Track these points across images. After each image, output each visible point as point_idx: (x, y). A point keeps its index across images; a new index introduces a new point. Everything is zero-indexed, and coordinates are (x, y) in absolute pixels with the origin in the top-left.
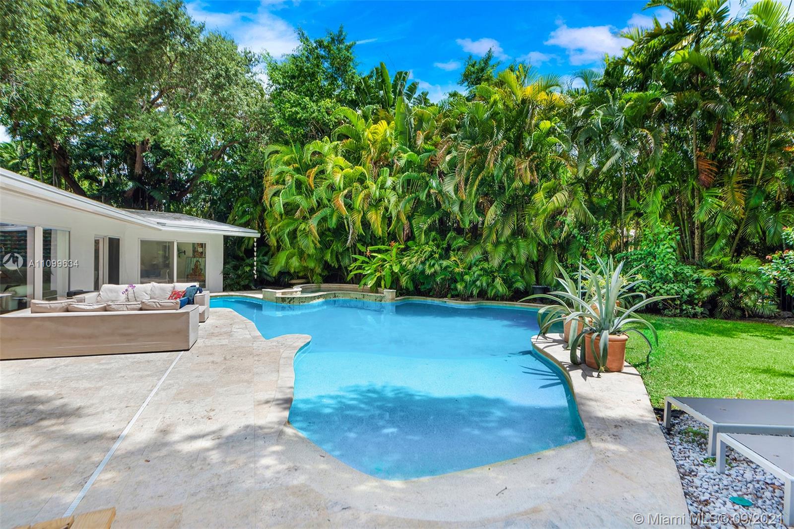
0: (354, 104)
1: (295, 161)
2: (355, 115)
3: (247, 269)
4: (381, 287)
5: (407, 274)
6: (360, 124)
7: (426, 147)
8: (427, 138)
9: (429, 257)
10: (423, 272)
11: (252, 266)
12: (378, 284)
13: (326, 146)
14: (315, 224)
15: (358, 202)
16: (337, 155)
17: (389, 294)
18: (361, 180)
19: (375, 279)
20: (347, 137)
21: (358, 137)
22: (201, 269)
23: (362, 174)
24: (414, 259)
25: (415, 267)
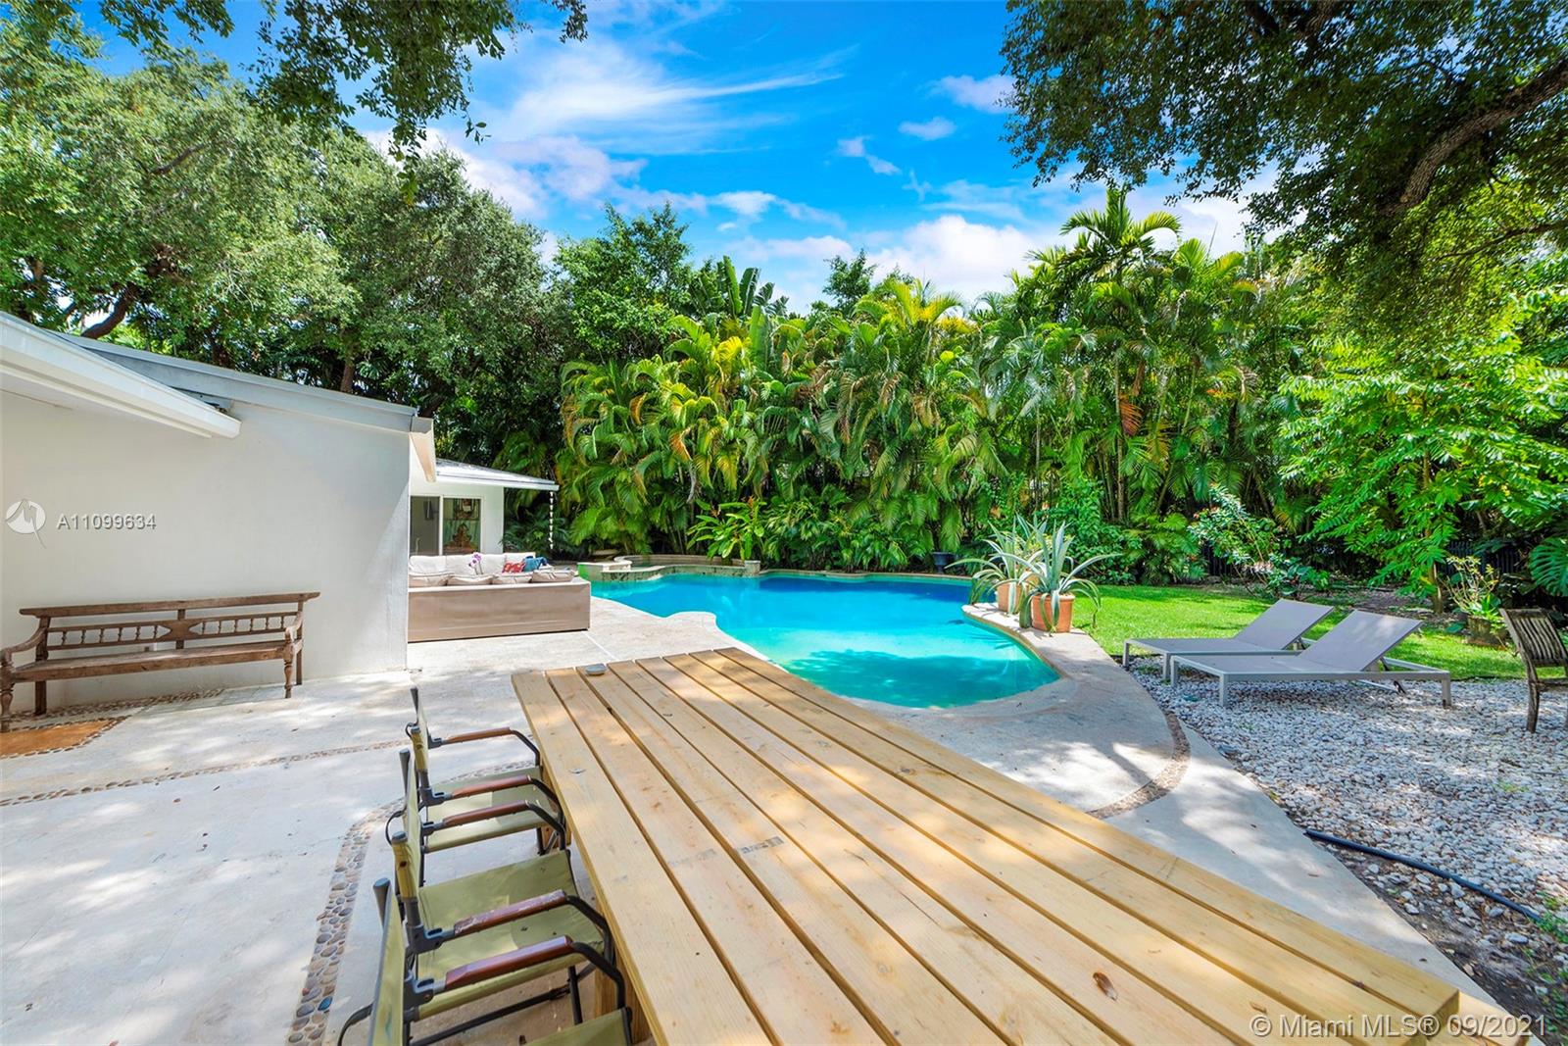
0: (688, 309)
1: (611, 386)
2: (692, 325)
3: (539, 535)
4: (739, 558)
5: (774, 540)
6: (704, 340)
7: (796, 374)
8: (797, 363)
9: (804, 517)
10: (798, 536)
11: (546, 531)
12: (735, 554)
13: (658, 368)
14: (642, 471)
15: (706, 443)
16: (674, 382)
17: (752, 567)
18: (709, 413)
19: (731, 547)
20: (686, 357)
21: (699, 356)
22: (470, 537)
23: (710, 407)
24: (786, 520)
25: (787, 529)
